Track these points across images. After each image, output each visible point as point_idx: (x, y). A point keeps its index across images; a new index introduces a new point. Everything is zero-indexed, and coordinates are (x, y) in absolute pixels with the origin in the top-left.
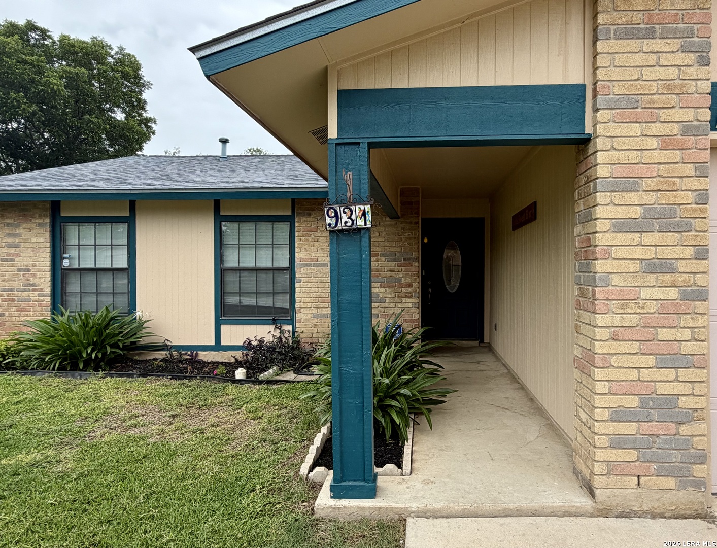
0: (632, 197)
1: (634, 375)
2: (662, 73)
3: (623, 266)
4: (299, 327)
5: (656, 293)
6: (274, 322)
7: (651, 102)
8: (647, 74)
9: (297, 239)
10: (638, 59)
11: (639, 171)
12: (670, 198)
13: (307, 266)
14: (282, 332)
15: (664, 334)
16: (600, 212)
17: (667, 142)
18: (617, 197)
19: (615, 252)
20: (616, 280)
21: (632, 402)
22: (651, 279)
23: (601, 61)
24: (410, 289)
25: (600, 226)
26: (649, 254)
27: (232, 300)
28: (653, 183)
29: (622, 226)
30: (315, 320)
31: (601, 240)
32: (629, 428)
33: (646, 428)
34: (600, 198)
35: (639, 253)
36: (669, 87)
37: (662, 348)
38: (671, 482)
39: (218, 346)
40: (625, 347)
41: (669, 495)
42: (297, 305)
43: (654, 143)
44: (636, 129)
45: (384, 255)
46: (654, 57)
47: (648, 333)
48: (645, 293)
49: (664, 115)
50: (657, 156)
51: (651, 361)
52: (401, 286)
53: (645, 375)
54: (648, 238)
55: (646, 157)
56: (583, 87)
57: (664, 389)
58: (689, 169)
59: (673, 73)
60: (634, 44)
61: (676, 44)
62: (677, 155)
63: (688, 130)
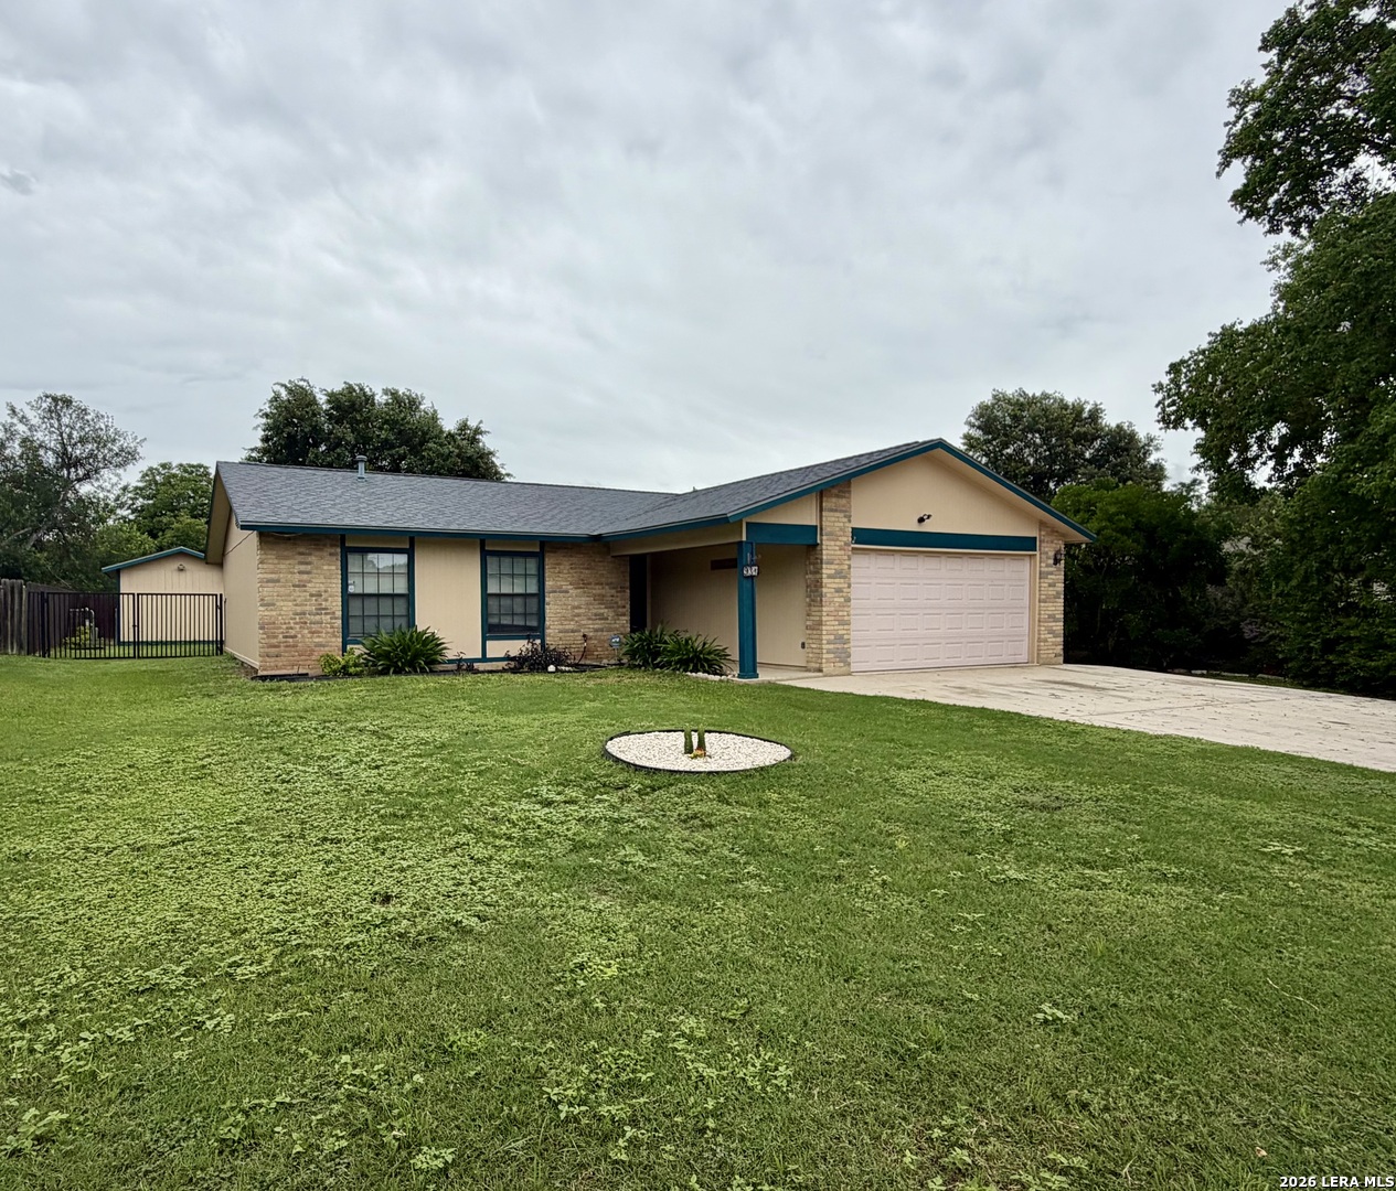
2: (839, 524)
3: (830, 590)
4: (548, 640)
6: (528, 637)
7: (836, 534)
8: (836, 524)
9: (547, 571)
10: (833, 519)
11: (833, 557)
12: (841, 567)
13: (555, 592)
14: (533, 644)
15: (840, 613)
16: (824, 571)
17: (840, 548)
18: (829, 566)
19: (828, 585)
20: (828, 595)
22: (837, 594)
23: (822, 519)
24: (624, 610)
25: (824, 576)
26: (836, 586)
27: (493, 620)
28: (836, 562)
29: (829, 577)
30: (561, 635)
31: (824, 581)
32: (832, 647)
33: (837, 646)
34: (825, 566)
35: (833, 585)
36: (841, 530)
37: (840, 618)
38: (842, 664)
39: (484, 659)
40: (830, 618)
41: (841, 669)
42: (547, 623)
43: (837, 548)
44: (833, 543)
45: (607, 584)
46: (837, 519)
47: (836, 613)
48: (836, 599)
49: (839, 538)
50: (839, 552)
51: (837, 623)
52: (618, 607)
53: (836, 627)
54: (836, 580)
55: (835, 553)
56: (816, 526)
58: (846, 557)
59: (842, 524)
60: (832, 514)
61: (842, 515)
62: (843, 552)
63: (846, 544)
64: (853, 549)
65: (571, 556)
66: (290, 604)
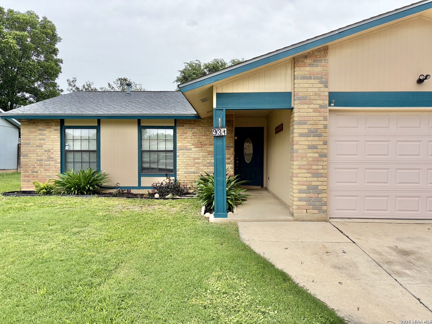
0: (305, 126)
1: (305, 179)
2: (313, 90)
3: (302, 147)
5: (312, 155)
6: (166, 175)
7: (310, 98)
8: (309, 90)
10: (307, 85)
11: (307, 119)
12: (316, 127)
13: (183, 150)
14: (170, 180)
15: (314, 167)
16: (295, 131)
17: (315, 110)
18: (300, 126)
19: (300, 143)
20: (300, 151)
21: (305, 187)
22: (310, 151)
23: (296, 86)
25: (295, 135)
26: (310, 143)
27: (146, 165)
28: (311, 122)
29: (301, 135)
30: (186, 175)
31: (296, 139)
32: (304, 195)
33: (309, 195)
34: (295, 126)
35: (307, 143)
36: (316, 94)
37: (314, 171)
38: (316, 211)
39: (140, 187)
40: (302, 171)
41: (315, 215)
42: (178, 168)
43: (311, 110)
44: (306, 106)
46: (311, 85)
47: (309, 167)
48: (309, 155)
49: (314, 102)
50: (312, 114)
51: (310, 175)
53: (308, 179)
54: (309, 139)
55: (309, 114)
56: (291, 93)
57: (314, 183)
58: (322, 118)
59: (317, 90)
60: (305, 81)
61: (318, 81)
62: (318, 114)
63: (321, 106)
64: (330, 111)
65: (193, 128)
66: (35, 155)
